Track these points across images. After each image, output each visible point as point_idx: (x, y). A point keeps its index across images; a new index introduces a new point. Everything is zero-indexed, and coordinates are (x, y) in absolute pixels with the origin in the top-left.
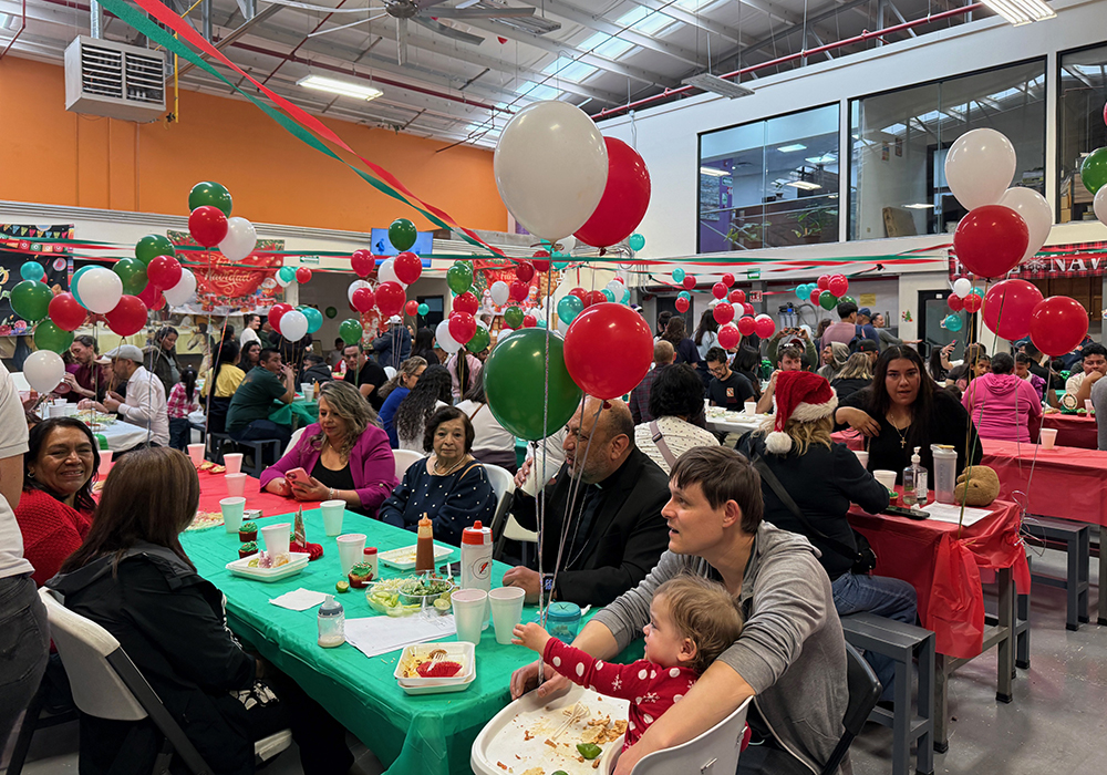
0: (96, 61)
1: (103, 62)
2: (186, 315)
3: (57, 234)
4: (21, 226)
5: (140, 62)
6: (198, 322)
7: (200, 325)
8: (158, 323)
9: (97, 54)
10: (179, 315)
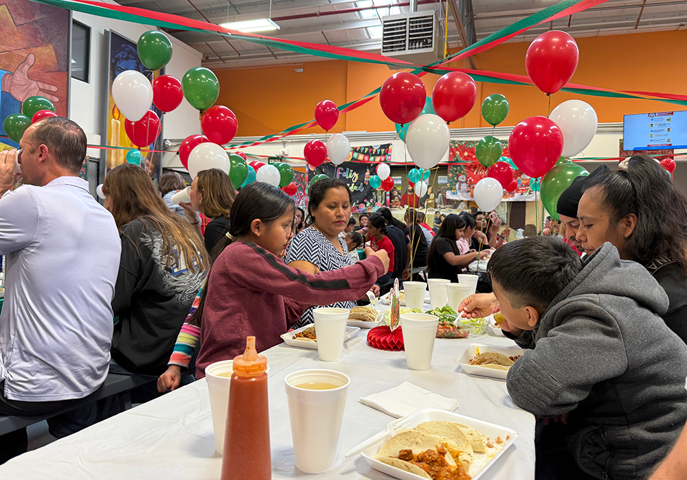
0: (393, 29)
1: (397, 29)
2: (462, 201)
3: (383, 150)
4: (365, 147)
5: (420, 22)
6: (470, 206)
7: (472, 208)
8: (442, 206)
9: (394, 25)
10: (457, 201)
